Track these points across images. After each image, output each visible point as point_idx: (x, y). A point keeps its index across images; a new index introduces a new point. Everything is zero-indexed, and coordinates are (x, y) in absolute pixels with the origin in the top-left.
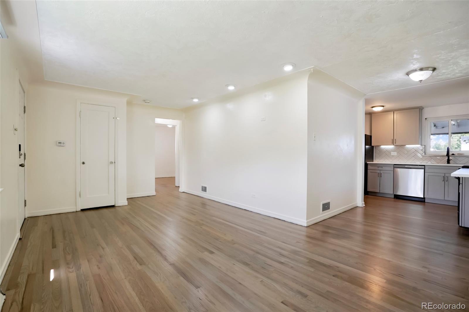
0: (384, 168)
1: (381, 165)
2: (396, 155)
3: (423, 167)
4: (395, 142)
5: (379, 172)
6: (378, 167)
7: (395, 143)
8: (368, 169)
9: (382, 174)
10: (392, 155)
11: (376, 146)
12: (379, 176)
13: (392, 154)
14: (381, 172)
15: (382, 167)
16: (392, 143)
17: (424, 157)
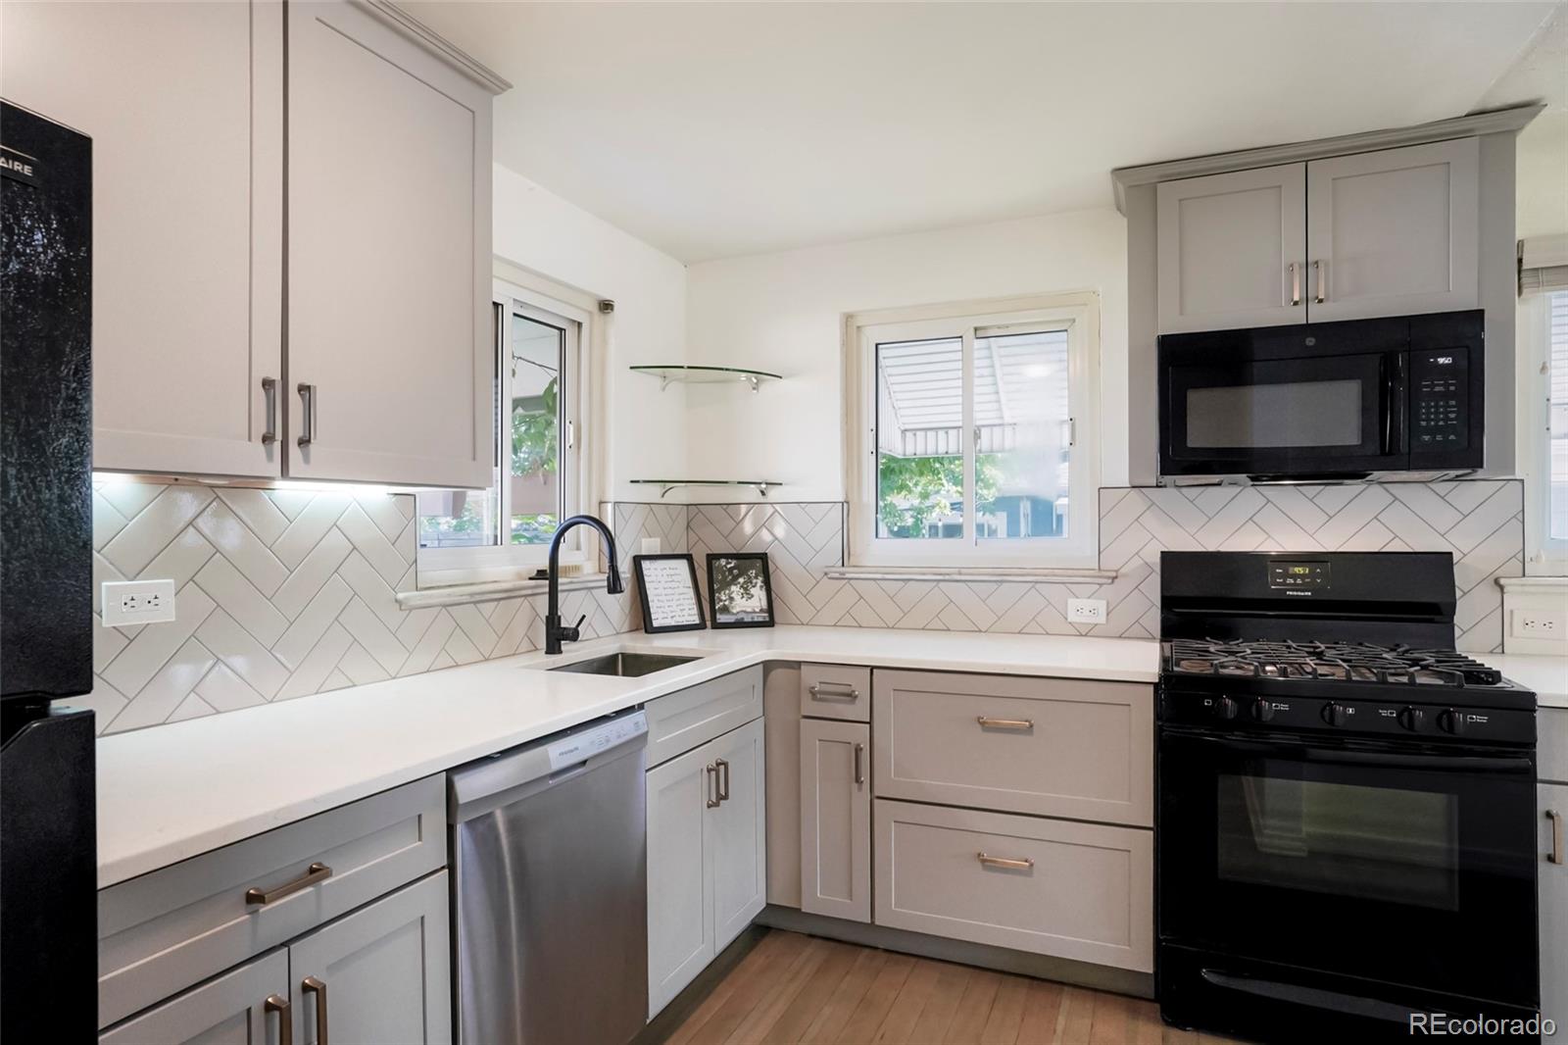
4: (296, 430)
7: (304, 442)
17: (410, 611)
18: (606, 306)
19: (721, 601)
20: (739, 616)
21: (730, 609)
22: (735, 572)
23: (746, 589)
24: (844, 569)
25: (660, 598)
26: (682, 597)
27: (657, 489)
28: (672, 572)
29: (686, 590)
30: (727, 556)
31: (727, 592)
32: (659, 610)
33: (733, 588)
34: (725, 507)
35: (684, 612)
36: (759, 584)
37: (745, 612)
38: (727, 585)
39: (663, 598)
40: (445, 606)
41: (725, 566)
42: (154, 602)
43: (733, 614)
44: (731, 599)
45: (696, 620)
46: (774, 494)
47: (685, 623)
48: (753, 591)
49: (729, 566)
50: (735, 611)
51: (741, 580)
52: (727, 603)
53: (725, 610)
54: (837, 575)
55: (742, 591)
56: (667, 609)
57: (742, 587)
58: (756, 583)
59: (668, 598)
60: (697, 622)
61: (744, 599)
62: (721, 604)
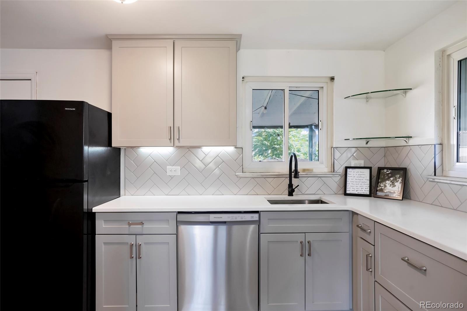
0: (148, 227)
1: (139, 218)
2: (179, 174)
3: (256, 217)
4: (176, 137)
5: (132, 240)
6: (129, 224)
7: (178, 139)
8: (96, 233)
9: (143, 247)
10: (169, 173)
11: (128, 147)
12: (134, 255)
13: (168, 171)
14: (141, 240)
15: (142, 224)
16: (170, 139)
17: (241, 178)
18: (332, 79)
19: (381, 186)
20: (387, 194)
21: (384, 190)
22: (390, 175)
23: (393, 183)
24: (435, 177)
25: (353, 183)
26: (363, 183)
27: (364, 142)
28: (361, 173)
29: (366, 181)
30: (388, 169)
31: (384, 183)
32: (352, 187)
33: (387, 182)
34: (395, 147)
35: (362, 189)
36: (400, 180)
37: (390, 192)
38: (384, 180)
39: (355, 183)
40: (253, 178)
41: (386, 172)
42: (175, 171)
43: (385, 192)
44: (385, 186)
45: (368, 193)
46: (411, 142)
47: (362, 193)
48: (396, 184)
49: (387, 173)
50: (385, 191)
51: (392, 179)
52: (383, 188)
53: (382, 190)
54: (432, 180)
55: (391, 183)
56: (355, 187)
57: (391, 181)
58: (398, 181)
59: (357, 183)
60: (368, 194)
61: (391, 187)
62: (380, 188)
